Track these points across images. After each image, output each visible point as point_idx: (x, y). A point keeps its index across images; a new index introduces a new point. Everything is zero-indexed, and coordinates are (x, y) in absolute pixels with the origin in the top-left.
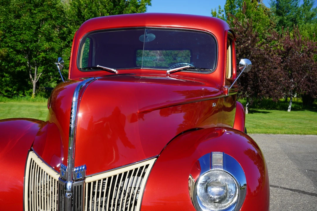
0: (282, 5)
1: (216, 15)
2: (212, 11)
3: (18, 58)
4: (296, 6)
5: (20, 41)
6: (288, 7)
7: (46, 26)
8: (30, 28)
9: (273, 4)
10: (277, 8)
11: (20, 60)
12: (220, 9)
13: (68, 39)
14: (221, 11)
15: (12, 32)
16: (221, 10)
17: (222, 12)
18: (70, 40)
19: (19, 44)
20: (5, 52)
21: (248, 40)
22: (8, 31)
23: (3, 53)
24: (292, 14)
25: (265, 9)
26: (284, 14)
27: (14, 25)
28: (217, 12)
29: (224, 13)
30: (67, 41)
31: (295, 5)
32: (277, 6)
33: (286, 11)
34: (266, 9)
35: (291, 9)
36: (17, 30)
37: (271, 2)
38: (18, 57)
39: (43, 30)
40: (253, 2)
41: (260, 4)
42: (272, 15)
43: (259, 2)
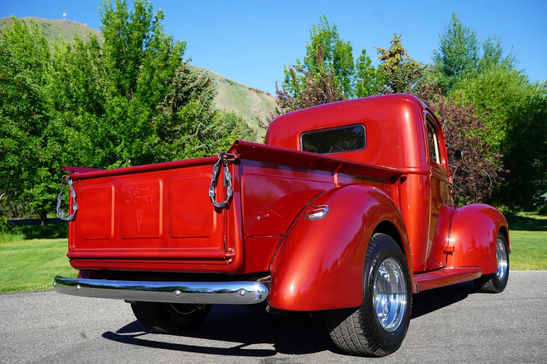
0: (451, 58)
4: (474, 59)
6: (461, 62)
9: (438, 58)
10: (445, 64)
12: (299, 63)
13: (43, 133)
18: (47, 135)
24: (469, 72)
25: (412, 65)
26: (455, 72)
30: (43, 136)
31: (473, 57)
33: (459, 68)
35: (467, 63)
37: (434, 55)
40: (392, 55)
41: (403, 57)
42: (424, 72)
43: (403, 54)
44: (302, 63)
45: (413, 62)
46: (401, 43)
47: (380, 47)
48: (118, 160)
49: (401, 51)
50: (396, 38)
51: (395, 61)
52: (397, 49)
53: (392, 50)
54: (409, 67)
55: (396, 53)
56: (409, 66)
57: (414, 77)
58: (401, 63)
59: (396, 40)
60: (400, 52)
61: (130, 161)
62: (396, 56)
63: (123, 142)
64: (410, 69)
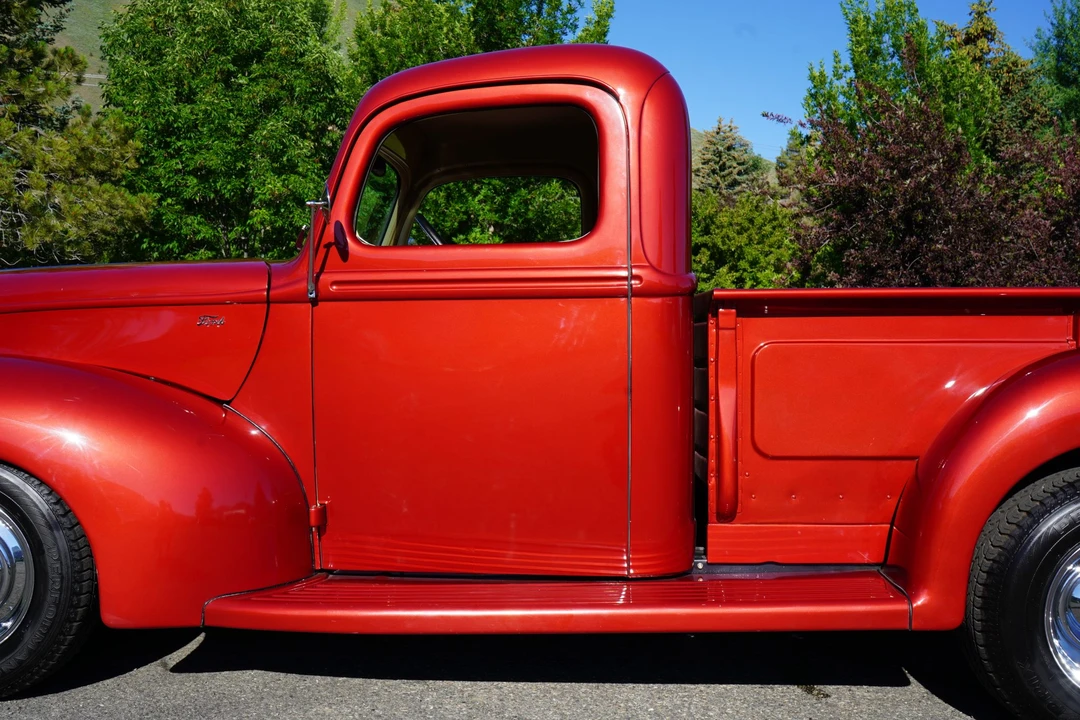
1: (823, 82)
2: (811, 70)
3: (188, 225)
5: (194, 173)
7: (273, 125)
8: (222, 132)
10: (1057, 60)
11: (196, 233)
12: (840, 62)
14: (841, 71)
15: (170, 142)
16: (842, 65)
17: (845, 71)
19: (192, 181)
20: (146, 207)
21: (932, 161)
22: (160, 142)
23: (142, 208)
25: (1013, 63)
27: (175, 121)
28: (829, 73)
29: (852, 74)
32: (1061, 56)
34: (1015, 64)
36: (185, 138)
37: (1037, 40)
38: (189, 221)
39: (264, 137)
40: (970, 40)
41: (994, 46)
42: (1034, 81)
43: (992, 40)
44: (846, 61)
45: (1013, 59)
46: (991, 15)
47: (945, 23)
48: (475, 226)
49: (989, 33)
50: (981, 5)
51: (978, 54)
52: (982, 30)
53: (971, 31)
54: (1005, 69)
55: (978, 37)
56: (1006, 65)
57: (1014, 88)
58: (987, 57)
59: (982, 9)
60: (988, 35)
61: (492, 229)
62: (979, 43)
63: (483, 192)
64: (1008, 72)
